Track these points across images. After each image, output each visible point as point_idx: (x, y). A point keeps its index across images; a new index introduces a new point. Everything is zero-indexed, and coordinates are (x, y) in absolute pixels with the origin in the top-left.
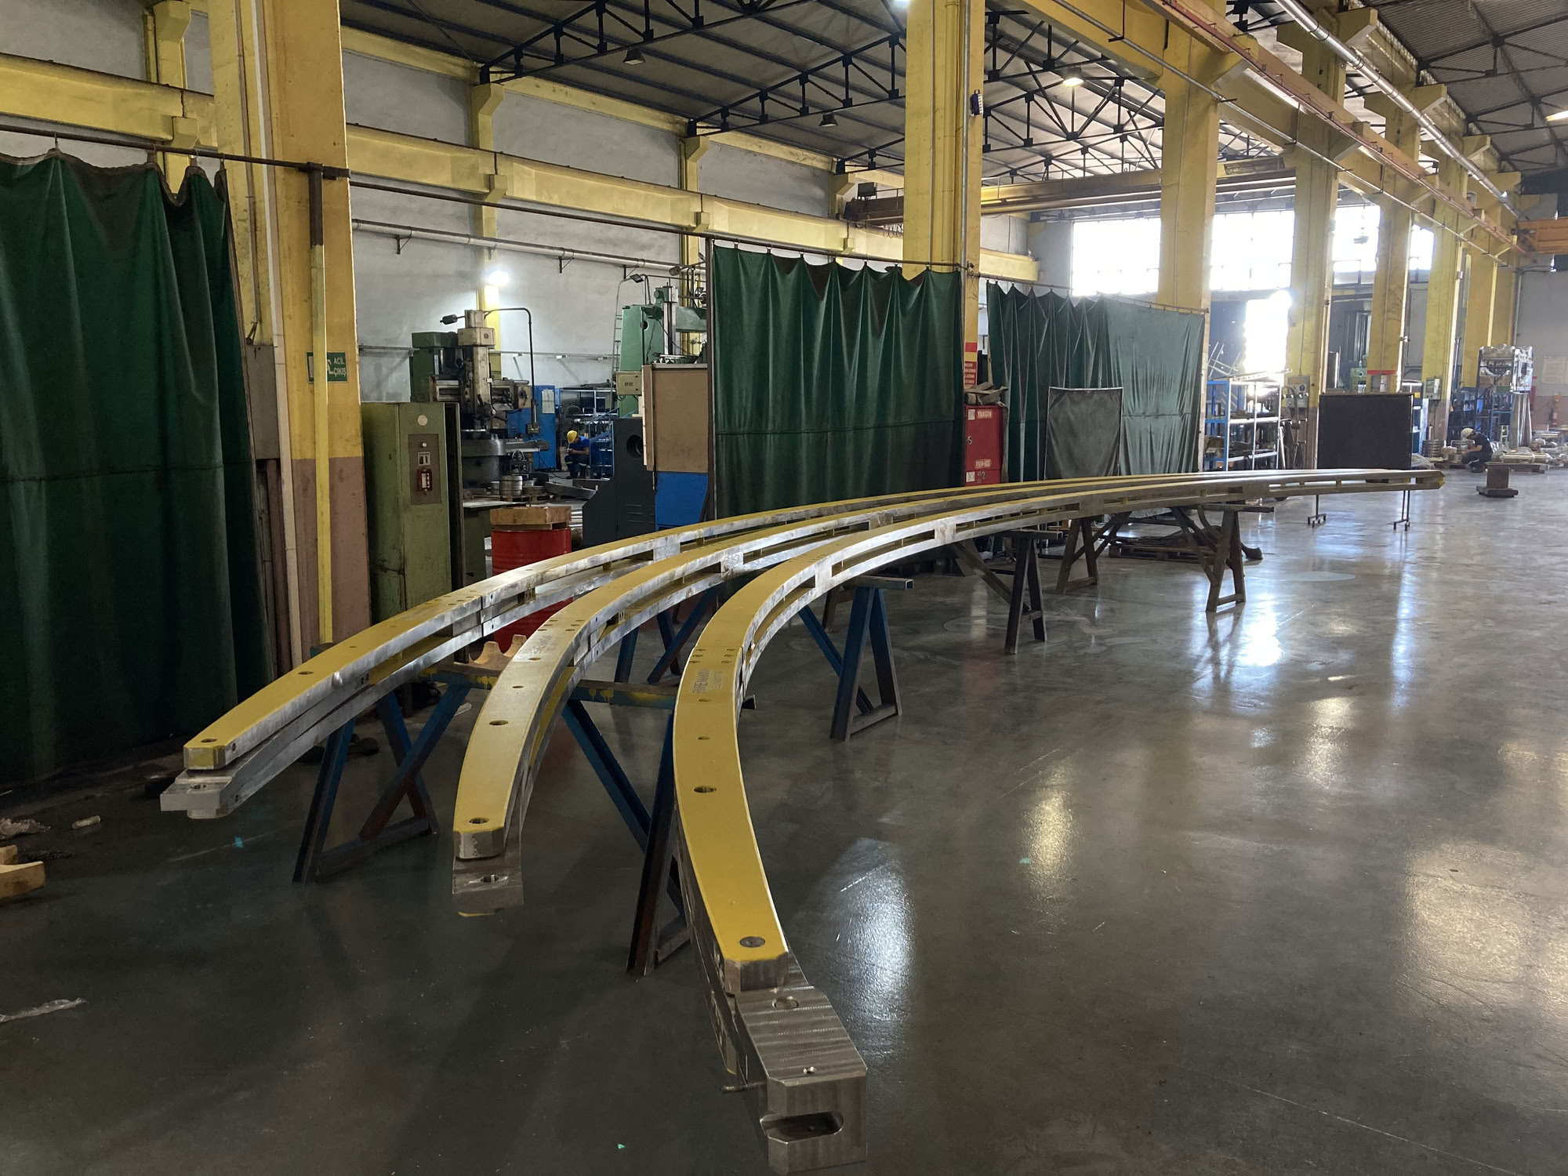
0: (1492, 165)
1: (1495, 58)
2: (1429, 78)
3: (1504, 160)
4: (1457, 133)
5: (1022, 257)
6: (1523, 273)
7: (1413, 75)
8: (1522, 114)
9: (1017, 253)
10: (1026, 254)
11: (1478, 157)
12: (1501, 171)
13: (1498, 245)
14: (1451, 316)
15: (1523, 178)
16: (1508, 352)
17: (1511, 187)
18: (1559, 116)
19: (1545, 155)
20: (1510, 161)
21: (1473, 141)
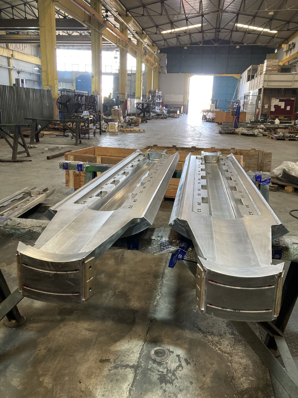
0: (150, 43)
1: (144, 11)
2: (130, 15)
3: (154, 43)
4: (140, 33)
5: (36, 57)
6: (160, 73)
7: (125, 13)
8: (154, 30)
9: (34, 56)
10: (37, 57)
11: (146, 40)
12: (153, 46)
13: (153, 65)
14: (141, 81)
15: (159, 48)
16: (155, 92)
17: (156, 50)
18: (164, 32)
19: (163, 43)
20: (155, 43)
21: (144, 36)
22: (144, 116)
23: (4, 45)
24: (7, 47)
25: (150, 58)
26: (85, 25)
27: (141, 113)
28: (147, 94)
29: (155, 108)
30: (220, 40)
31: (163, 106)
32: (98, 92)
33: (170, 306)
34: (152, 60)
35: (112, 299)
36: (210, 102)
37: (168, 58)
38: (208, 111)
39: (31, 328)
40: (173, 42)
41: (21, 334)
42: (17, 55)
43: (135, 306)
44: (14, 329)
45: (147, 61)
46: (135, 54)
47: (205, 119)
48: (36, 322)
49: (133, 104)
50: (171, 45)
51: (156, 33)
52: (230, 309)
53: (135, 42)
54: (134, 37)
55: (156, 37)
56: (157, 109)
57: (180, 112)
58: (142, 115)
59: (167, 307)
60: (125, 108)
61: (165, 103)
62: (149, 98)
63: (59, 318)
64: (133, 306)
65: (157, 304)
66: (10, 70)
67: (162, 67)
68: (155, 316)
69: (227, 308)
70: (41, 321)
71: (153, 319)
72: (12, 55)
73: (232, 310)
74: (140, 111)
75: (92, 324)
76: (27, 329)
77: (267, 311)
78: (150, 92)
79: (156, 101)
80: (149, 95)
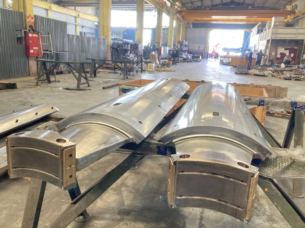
0: (180, 6)
3: (183, 5)
5: (95, 16)
6: (187, 28)
11: (177, 3)
14: (172, 33)
16: (183, 42)
19: (190, 5)
22: (174, 60)
25: (179, 16)
28: (176, 44)
30: (236, 2)
31: (188, 53)
32: (140, 41)
38: (225, 57)
39: (95, 224)
40: (198, 4)
42: (81, 15)
44: (82, 224)
45: (178, 19)
46: (168, 13)
47: (222, 63)
50: (196, 6)
53: (169, 4)
54: (168, 0)
56: (184, 55)
57: (202, 57)
60: (160, 53)
61: (190, 51)
62: (178, 47)
65: (203, 211)
66: (76, 26)
72: (78, 15)
74: (171, 56)
76: (92, 225)
78: (179, 42)
79: (184, 49)
80: (178, 44)
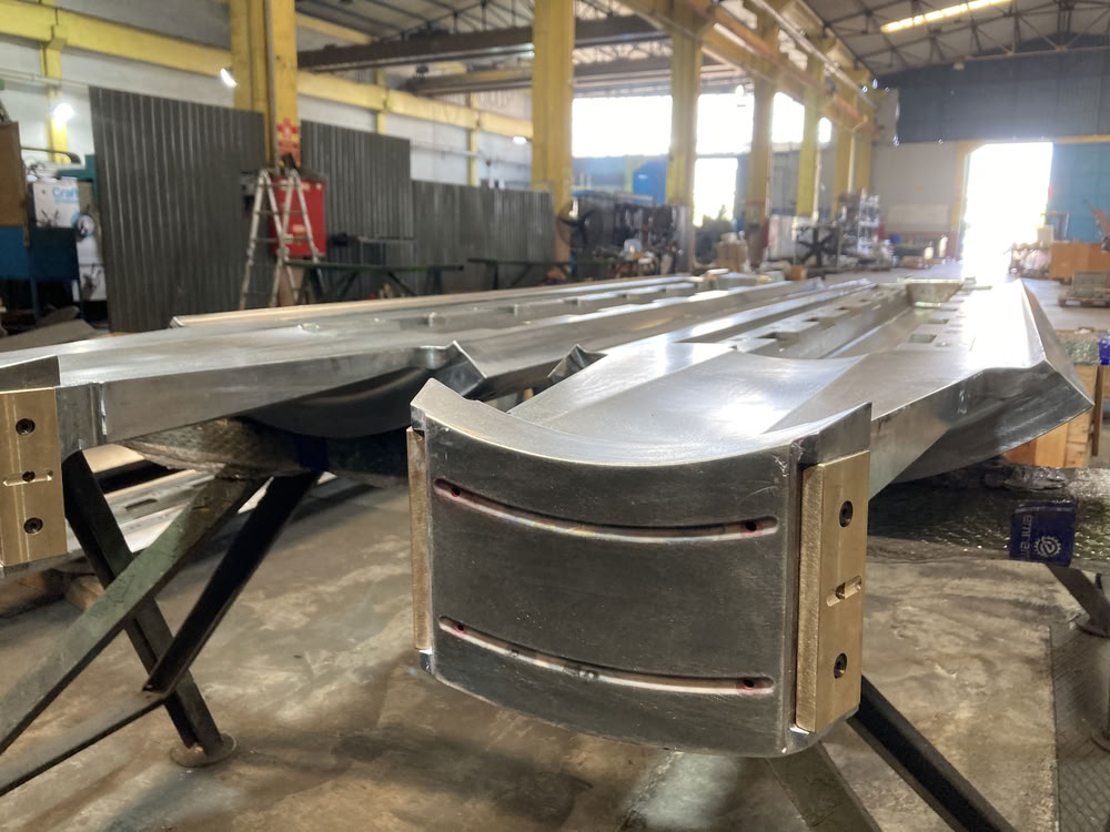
0: (847, 63)
3: (858, 60)
4: (817, 36)
6: (876, 145)
8: (860, 23)
11: (834, 55)
12: (857, 69)
13: (854, 122)
14: (815, 168)
15: (874, 76)
16: (856, 197)
17: (864, 81)
18: (892, 27)
19: (886, 58)
20: (864, 63)
21: (826, 43)
22: (819, 263)
23: (461, 99)
24: (468, 104)
25: (844, 103)
26: (657, 25)
27: (808, 255)
28: (834, 206)
29: (855, 244)
30: (1075, 35)
31: (882, 238)
32: (685, 200)
33: (713, 784)
34: (852, 109)
35: (521, 734)
36: (1041, 222)
37: (901, 100)
38: (1028, 249)
39: (235, 778)
40: (921, 53)
41: (200, 789)
42: (490, 123)
43: (589, 765)
44: (189, 771)
45: (836, 114)
46: (798, 93)
47: (1018, 270)
48: (258, 764)
49: (787, 232)
50: (912, 62)
51: (865, 32)
52: (547, 657)
53: (800, 60)
54: (799, 47)
55: (864, 44)
56: (864, 246)
57: (936, 253)
58: (813, 260)
59: (702, 787)
60: (764, 242)
61: (888, 230)
62: (839, 216)
63: (332, 761)
64: (580, 764)
65: (668, 771)
66: (470, 160)
67: (882, 127)
68: (646, 810)
69: (532, 652)
70: (275, 763)
71: (634, 821)
72: (478, 124)
73: (560, 669)
74: (806, 250)
75: (421, 800)
76: (223, 779)
77: (748, 692)
78: (842, 199)
79: (862, 223)
80: (839, 207)
